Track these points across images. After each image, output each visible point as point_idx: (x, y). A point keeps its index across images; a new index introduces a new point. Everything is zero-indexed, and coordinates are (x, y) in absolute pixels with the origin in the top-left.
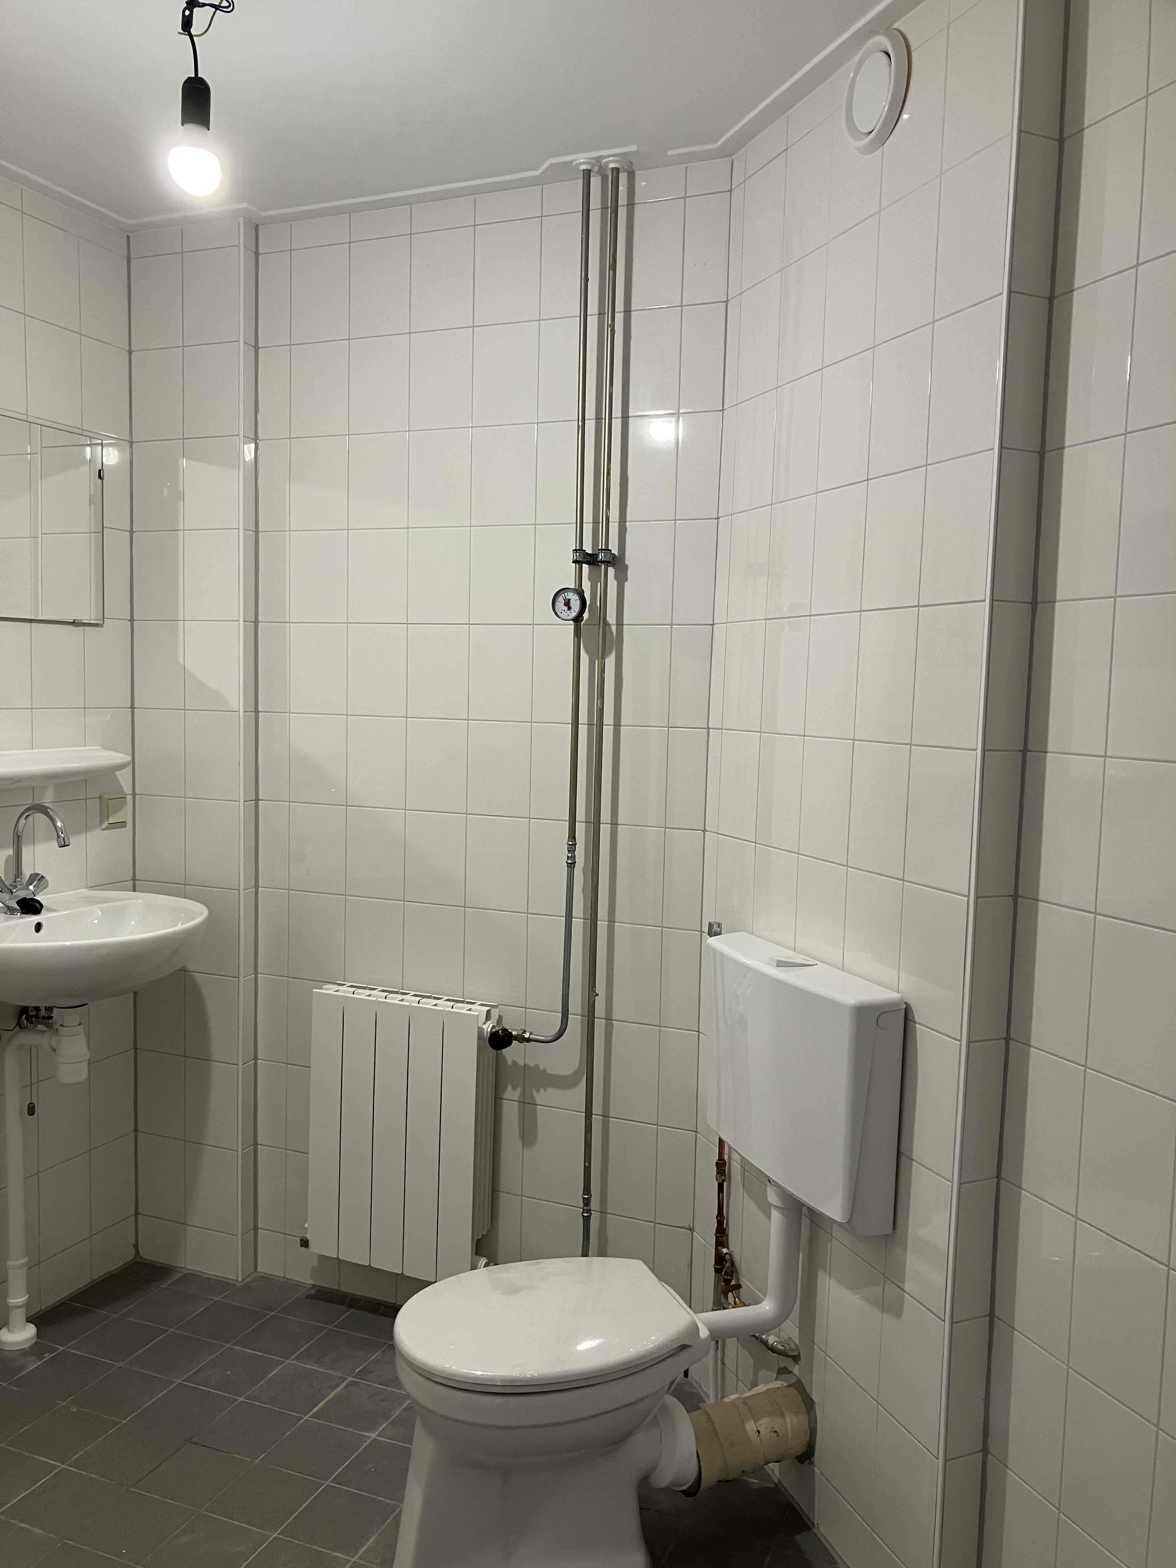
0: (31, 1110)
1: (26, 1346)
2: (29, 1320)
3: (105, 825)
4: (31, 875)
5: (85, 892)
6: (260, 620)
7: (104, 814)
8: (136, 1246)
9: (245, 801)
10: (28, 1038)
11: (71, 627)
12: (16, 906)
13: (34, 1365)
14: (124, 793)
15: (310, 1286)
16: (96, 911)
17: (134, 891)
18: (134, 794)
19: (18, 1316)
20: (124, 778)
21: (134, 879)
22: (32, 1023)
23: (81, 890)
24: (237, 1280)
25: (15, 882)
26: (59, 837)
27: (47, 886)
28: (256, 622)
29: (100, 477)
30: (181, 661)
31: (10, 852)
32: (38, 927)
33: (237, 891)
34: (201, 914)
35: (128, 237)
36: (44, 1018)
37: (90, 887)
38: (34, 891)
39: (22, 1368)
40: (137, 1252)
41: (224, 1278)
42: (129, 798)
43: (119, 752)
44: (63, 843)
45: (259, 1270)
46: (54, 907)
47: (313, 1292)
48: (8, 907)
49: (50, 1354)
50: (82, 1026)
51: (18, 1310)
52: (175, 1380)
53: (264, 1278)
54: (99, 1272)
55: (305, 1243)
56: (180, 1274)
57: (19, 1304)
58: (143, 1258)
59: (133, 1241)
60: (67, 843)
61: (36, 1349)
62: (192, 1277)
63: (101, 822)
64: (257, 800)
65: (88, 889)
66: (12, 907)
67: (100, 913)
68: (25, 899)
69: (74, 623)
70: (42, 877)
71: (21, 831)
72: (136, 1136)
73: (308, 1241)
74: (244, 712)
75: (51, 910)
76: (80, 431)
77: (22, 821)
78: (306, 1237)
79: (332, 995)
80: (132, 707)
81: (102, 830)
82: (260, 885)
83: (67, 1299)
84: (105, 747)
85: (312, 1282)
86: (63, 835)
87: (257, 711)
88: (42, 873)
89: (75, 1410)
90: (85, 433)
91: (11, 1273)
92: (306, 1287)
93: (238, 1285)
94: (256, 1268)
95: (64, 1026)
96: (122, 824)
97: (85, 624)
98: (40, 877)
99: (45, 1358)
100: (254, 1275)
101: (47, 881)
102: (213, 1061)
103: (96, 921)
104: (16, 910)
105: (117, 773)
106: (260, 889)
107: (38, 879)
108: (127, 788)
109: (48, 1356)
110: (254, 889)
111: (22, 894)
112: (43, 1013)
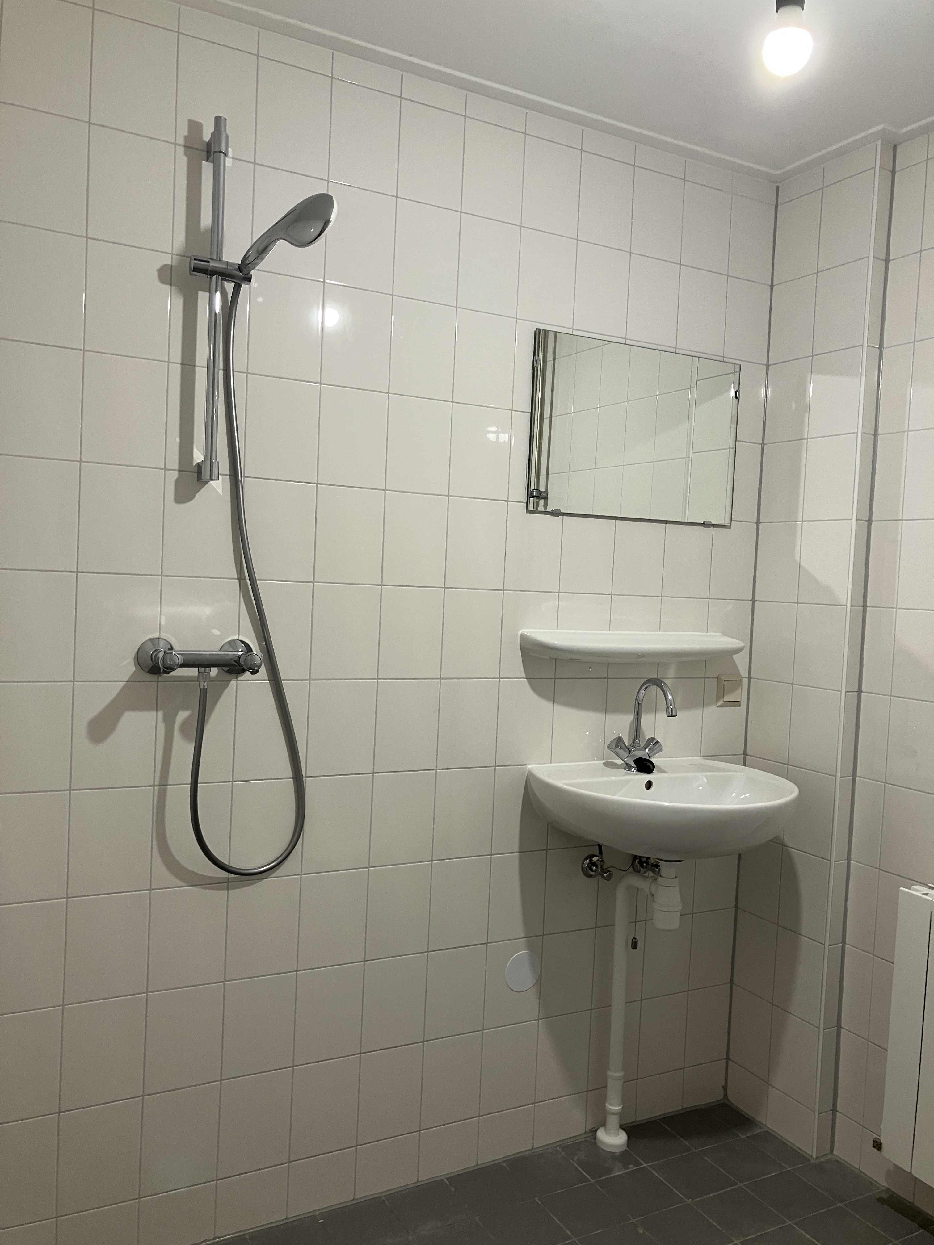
0: (635, 945)
1: (617, 1151)
2: (623, 1127)
3: (721, 702)
4: (649, 739)
5: (698, 759)
6: (873, 519)
7: (721, 692)
8: (725, 1088)
9: (846, 692)
10: (635, 881)
11: (701, 528)
12: (633, 765)
13: (619, 1171)
14: (740, 675)
15: (884, 1189)
16: (703, 778)
17: (744, 765)
18: (750, 678)
19: (613, 1121)
20: (741, 661)
21: (745, 753)
22: (643, 867)
23: (696, 758)
24: (812, 1156)
25: (634, 743)
26: (668, 708)
27: (661, 750)
28: (870, 521)
29: (736, 397)
30: (797, 558)
31: (631, 717)
32: (649, 785)
33: (834, 777)
34: (792, 793)
35: (778, 187)
36: (652, 865)
37: (704, 756)
38: (650, 753)
39: (610, 1170)
40: (726, 1095)
41: (799, 1148)
42: (745, 681)
43: (737, 639)
44: (671, 714)
45: (835, 1152)
46: (666, 770)
47: (885, 1196)
48: (627, 764)
49: (635, 1166)
50: (677, 879)
51: (614, 1117)
52: (733, 1239)
53: (838, 1163)
54: (690, 1103)
55: (878, 1145)
56: (760, 1130)
57: (614, 1112)
58: (730, 1102)
59: (723, 1084)
60: (674, 714)
61: (624, 1157)
62: (769, 1136)
63: (718, 700)
64: (860, 691)
65: (701, 758)
66: (630, 764)
67: (705, 780)
68: (641, 758)
69: (704, 525)
70: (658, 742)
71: (641, 699)
72: (731, 987)
73: (881, 1144)
74: (851, 606)
75: (662, 771)
76: (721, 359)
77: (642, 692)
78: (880, 1140)
79: (920, 898)
80: (753, 600)
81: (718, 707)
82: (858, 774)
83: (659, 1118)
84: (724, 634)
85: (885, 1184)
86: (671, 707)
87: (865, 606)
88: (658, 738)
89: (641, 1232)
90: (725, 360)
91: (610, 1083)
92: (879, 1188)
93: (812, 1161)
94: (832, 1151)
95: (662, 877)
96: (737, 704)
97: (714, 526)
98: (655, 742)
99: (629, 1168)
100: (829, 1157)
101: (660, 745)
102: (803, 936)
103: (700, 788)
104: (633, 767)
105: (734, 656)
106: (857, 778)
107: (653, 743)
108: (744, 673)
109: (632, 1168)
110: (851, 777)
111: (639, 754)
112: (652, 861)
